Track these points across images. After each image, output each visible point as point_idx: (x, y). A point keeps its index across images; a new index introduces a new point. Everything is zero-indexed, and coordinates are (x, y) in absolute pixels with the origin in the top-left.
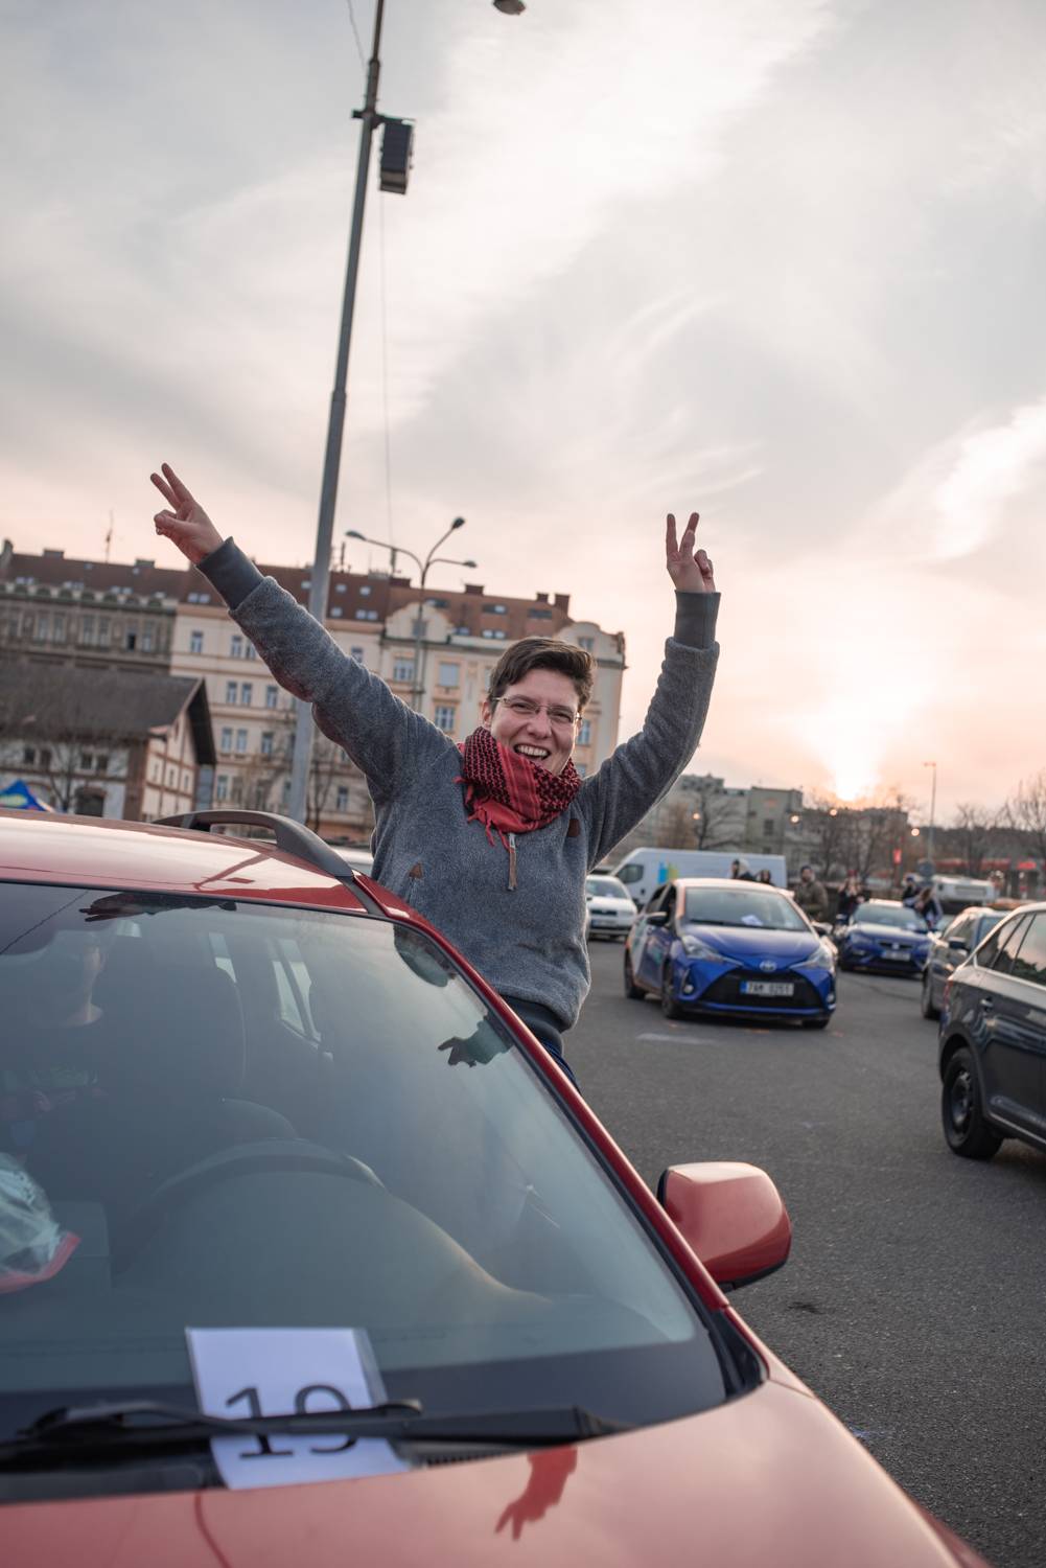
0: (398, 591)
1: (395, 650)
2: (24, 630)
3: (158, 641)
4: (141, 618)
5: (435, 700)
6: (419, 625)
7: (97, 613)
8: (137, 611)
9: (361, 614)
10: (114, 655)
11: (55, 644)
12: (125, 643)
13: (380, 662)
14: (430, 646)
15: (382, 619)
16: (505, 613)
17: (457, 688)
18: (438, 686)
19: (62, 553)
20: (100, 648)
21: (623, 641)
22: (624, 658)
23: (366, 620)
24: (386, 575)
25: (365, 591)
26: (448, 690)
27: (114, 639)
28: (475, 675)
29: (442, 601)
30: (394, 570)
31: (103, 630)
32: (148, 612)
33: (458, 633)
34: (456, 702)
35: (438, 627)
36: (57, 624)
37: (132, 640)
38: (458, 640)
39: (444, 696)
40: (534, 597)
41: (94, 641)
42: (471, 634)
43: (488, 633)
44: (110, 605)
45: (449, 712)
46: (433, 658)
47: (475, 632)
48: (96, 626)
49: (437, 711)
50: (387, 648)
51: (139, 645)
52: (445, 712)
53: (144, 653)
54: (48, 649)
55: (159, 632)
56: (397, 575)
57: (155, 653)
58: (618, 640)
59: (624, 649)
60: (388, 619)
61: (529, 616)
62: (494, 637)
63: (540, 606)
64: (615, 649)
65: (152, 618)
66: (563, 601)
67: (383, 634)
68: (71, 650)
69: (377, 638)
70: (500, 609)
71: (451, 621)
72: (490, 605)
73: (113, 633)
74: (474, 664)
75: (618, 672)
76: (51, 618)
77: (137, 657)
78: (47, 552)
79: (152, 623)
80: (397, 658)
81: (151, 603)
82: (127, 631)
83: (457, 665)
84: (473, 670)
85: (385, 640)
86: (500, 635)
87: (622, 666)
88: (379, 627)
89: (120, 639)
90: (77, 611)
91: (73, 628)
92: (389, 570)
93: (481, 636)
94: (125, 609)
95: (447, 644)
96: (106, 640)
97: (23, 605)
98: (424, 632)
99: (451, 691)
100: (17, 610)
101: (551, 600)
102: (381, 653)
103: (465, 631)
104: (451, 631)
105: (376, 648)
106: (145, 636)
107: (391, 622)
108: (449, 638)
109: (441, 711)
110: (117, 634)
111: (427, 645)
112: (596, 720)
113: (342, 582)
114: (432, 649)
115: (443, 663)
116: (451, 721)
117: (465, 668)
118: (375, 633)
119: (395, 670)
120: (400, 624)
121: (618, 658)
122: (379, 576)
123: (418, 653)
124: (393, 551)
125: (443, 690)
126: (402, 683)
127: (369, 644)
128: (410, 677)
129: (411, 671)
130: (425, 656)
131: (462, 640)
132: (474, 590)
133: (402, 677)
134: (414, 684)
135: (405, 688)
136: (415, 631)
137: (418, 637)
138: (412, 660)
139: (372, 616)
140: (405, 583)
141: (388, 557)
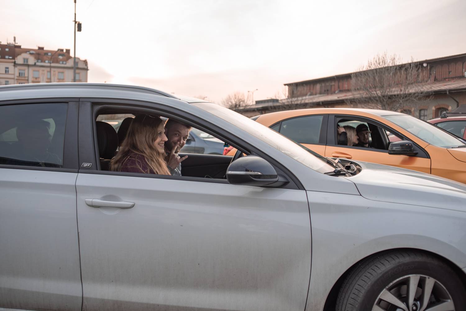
0: (17, 49)
1: (19, 67)
5: (33, 82)
6: (26, 60)
9: (7, 57)
13: (14, 71)
15: (14, 58)
16: (51, 55)
17: (39, 78)
18: (33, 77)
21: (87, 62)
23: (9, 59)
24: (13, 44)
25: (7, 50)
26: (36, 78)
28: (44, 74)
29: (31, 52)
30: (15, 43)
33: (38, 62)
35: (32, 61)
42: (42, 62)
46: (31, 69)
47: (43, 61)
50: (17, 67)
56: (16, 45)
58: (85, 62)
59: (87, 64)
60: (16, 58)
61: (58, 56)
62: (49, 62)
63: (61, 53)
64: (84, 65)
66: (68, 51)
67: (15, 63)
69: (13, 64)
70: (49, 54)
71: (35, 58)
72: (46, 53)
74: (43, 71)
75: (86, 71)
80: (20, 70)
83: (38, 71)
85: (15, 64)
87: (87, 69)
88: (13, 61)
93: (45, 62)
95: (35, 65)
98: (27, 62)
101: (65, 51)
102: (15, 68)
103: (40, 61)
104: (36, 61)
105: (13, 67)
107: (17, 59)
108: (35, 64)
111: (28, 66)
114: (30, 67)
115: (34, 71)
117: (41, 72)
118: (12, 62)
119: (20, 73)
120: (19, 60)
121: (86, 67)
122: (11, 45)
123: (26, 68)
124: (15, 38)
125: (35, 79)
126: (22, 77)
127: (11, 66)
128: (24, 75)
129: (24, 74)
130: (28, 69)
131: (39, 64)
132: (41, 49)
133: (22, 75)
134: (25, 77)
135: (23, 78)
136: (24, 62)
137: (26, 63)
138: (24, 70)
139: (11, 58)
140: (19, 47)
141: (13, 39)
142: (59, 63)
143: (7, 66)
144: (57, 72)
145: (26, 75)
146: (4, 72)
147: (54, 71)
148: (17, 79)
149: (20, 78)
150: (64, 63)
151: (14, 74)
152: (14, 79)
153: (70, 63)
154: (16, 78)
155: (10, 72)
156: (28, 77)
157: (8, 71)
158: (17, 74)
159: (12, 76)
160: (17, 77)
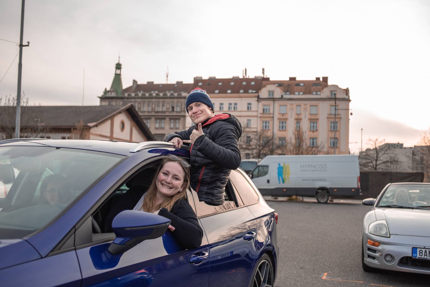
0: (264, 82)
1: (263, 102)
2: (138, 108)
3: (181, 108)
4: (175, 100)
5: (279, 119)
6: (271, 93)
7: (161, 100)
8: (174, 98)
9: (250, 91)
10: (167, 114)
11: (148, 112)
12: (170, 110)
13: (258, 107)
14: (275, 100)
15: (257, 92)
16: (304, 86)
17: (286, 114)
18: (279, 114)
19: (153, 82)
20: (163, 112)
21: (349, 91)
22: (349, 97)
23: (252, 93)
24: (261, 77)
25: (253, 83)
26: (283, 115)
27: (167, 108)
28: (293, 109)
29: (280, 84)
30: (264, 75)
31: (163, 106)
32: (177, 98)
33: (286, 94)
34: (286, 119)
35: (278, 93)
36: (148, 105)
37: (173, 108)
38: (285, 96)
39: (281, 117)
40: (315, 79)
41: (161, 110)
42: (290, 94)
43: (297, 93)
44: (165, 97)
45: (284, 123)
46: (277, 104)
47: (292, 93)
48: (161, 105)
49: (280, 123)
50: (260, 102)
51: (175, 110)
52: (283, 123)
53: (177, 112)
54: (146, 114)
55: (181, 104)
56: (265, 77)
57: (180, 112)
58: (347, 91)
59: (349, 93)
60: (260, 92)
61: (313, 86)
62: (299, 94)
63: (318, 82)
64: (345, 94)
65: (179, 100)
66: (325, 79)
67: (258, 97)
68: (153, 114)
69: (256, 99)
70: (302, 84)
71: (283, 90)
72: (298, 84)
73: (166, 106)
74: (292, 105)
75: (347, 102)
76: (146, 103)
77: (175, 114)
78: (148, 83)
79: (179, 102)
80: (264, 105)
81: (178, 95)
82: (171, 105)
83: (286, 105)
84: (292, 107)
85: (259, 99)
86: (301, 93)
87: (349, 101)
88: (257, 94)
89: (169, 108)
90: (154, 100)
91: (154, 106)
92: (262, 75)
93: (294, 94)
94: (170, 98)
95: (282, 98)
96: (164, 109)
97: (138, 100)
98: (273, 95)
99: (284, 115)
100: (136, 102)
101: (321, 80)
102: (258, 104)
103: (288, 93)
104: (283, 93)
105: (256, 102)
106: (177, 106)
107: (261, 93)
108: (282, 96)
109: (281, 123)
110: (168, 107)
111: (274, 99)
112: (340, 121)
113: (244, 81)
114: (276, 101)
115: (280, 105)
116: (285, 126)
117: (289, 106)
118: (255, 97)
119: (264, 110)
120: (264, 93)
121: (347, 97)
122: (258, 78)
123: (272, 102)
124: (263, 70)
125: (281, 115)
126: (266, 114)
127: (253, 101)
128: (269, 112)
129: (269, 109)
130: (274, 103)
131: (288, 96)
132: (293, 79)
133: (266, 112)
134: (271, 114)
135: (268, 116)
136: (270, 95)
137: (271, 97)
138: (269, 105)
139: (254, 91)
140: (268, 79)
141: (262, 71)
142: (312, 94)
143: (250, 102)
144: (308, 106)
145: (271, 112)
146: (246, 109)
147: (305, 105)
148: (260, 117)
149: (265, 116)
150: (319, 93)
151: (257, 111)
152: (257, 116)
153: (325, 93)
154: (259, 115)
155: (253, 109)
156: (273, 114)
157: (251, 107)
158: (261, 111)
159: (255, 114)
160: (261, 114)
